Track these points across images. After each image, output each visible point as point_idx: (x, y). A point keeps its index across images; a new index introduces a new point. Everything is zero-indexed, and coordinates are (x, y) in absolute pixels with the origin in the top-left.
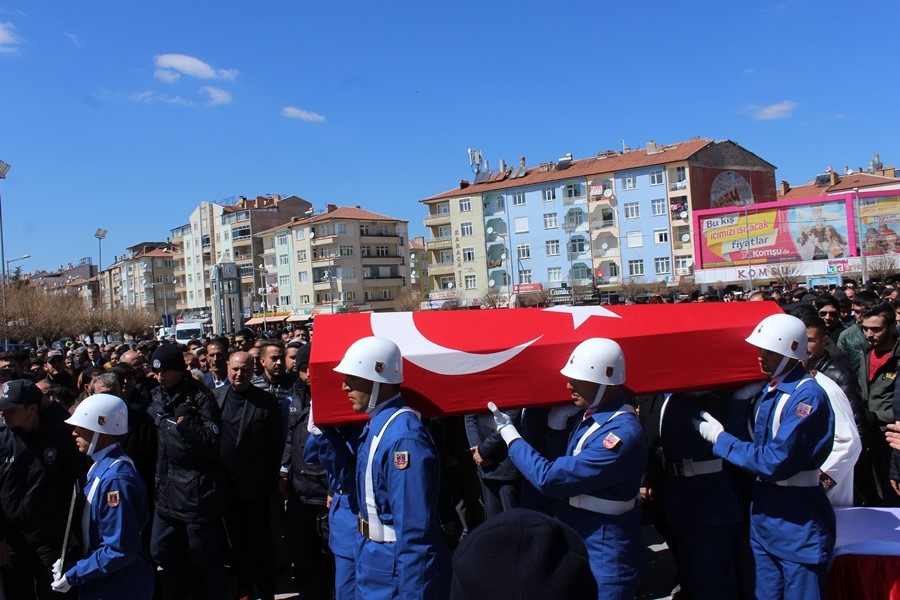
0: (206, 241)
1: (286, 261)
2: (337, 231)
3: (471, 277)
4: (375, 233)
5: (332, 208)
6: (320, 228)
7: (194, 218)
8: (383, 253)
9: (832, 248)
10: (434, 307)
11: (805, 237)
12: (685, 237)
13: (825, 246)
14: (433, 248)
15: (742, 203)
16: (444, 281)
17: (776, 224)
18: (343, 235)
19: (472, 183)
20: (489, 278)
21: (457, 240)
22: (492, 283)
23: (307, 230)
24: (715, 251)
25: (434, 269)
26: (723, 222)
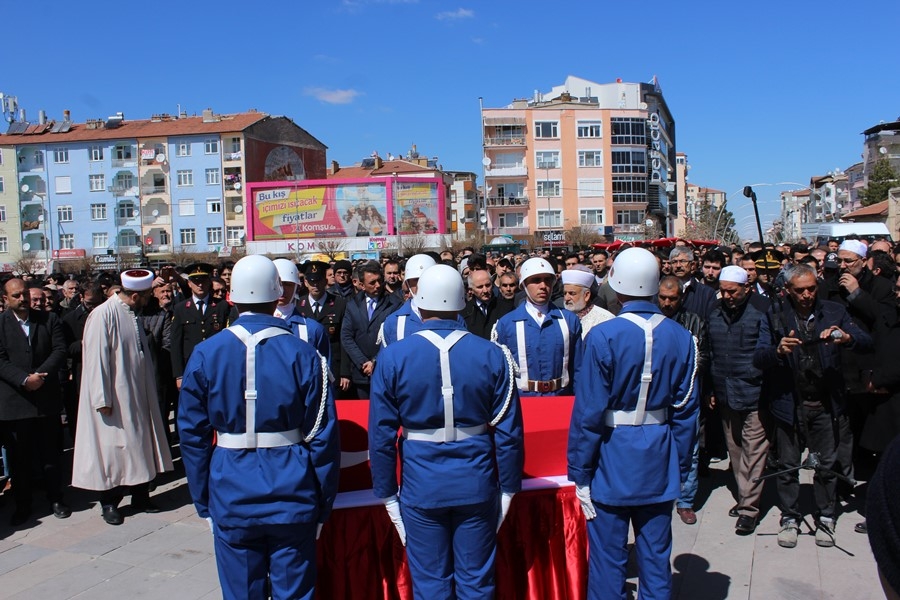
3: (1, 239)
9: (373, 227)
11: (350, 215)
12: (238, 208)
13: (367, 224)
15: (293, 178)
17: (325, 201)
19: (3, 132)
20: (24, 241)
22: (27, 247)
24: (266, 223)
26: (275, 195)
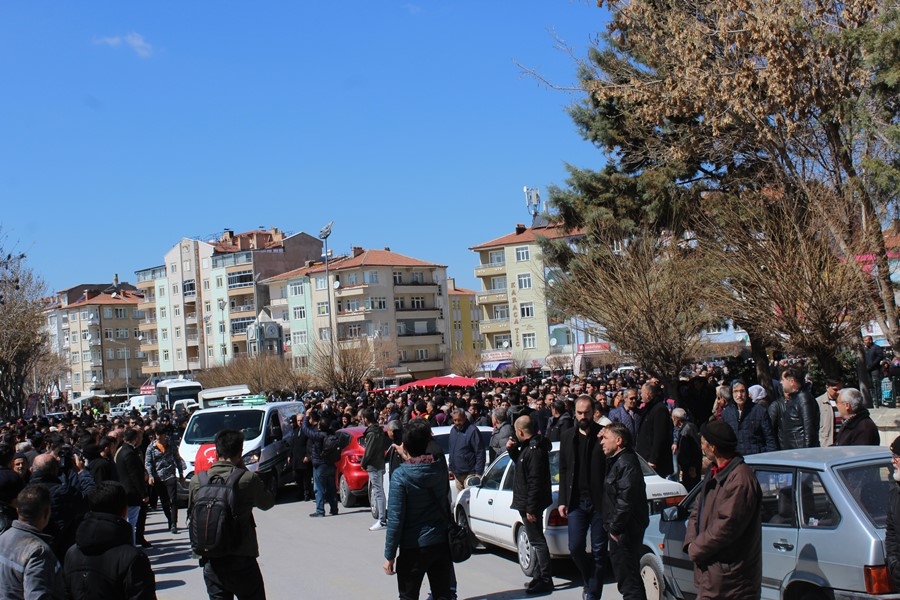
0: (189, 287)
1: (302, 315)
2: (367, 280)
3: (529, 335)
4: (410, 281)
5: (359, 252)
6: (346, 277)
7: (172, 257)
8: (418, 305)
10: (487, 369)
14: (486, 301)
16: (498, 339)
18: (375, 285)
19: (528, 226)
20: (551, 336)
21: (514, 293)
22: (554, 342)
23: (331, 277)
25: (487, 326)
